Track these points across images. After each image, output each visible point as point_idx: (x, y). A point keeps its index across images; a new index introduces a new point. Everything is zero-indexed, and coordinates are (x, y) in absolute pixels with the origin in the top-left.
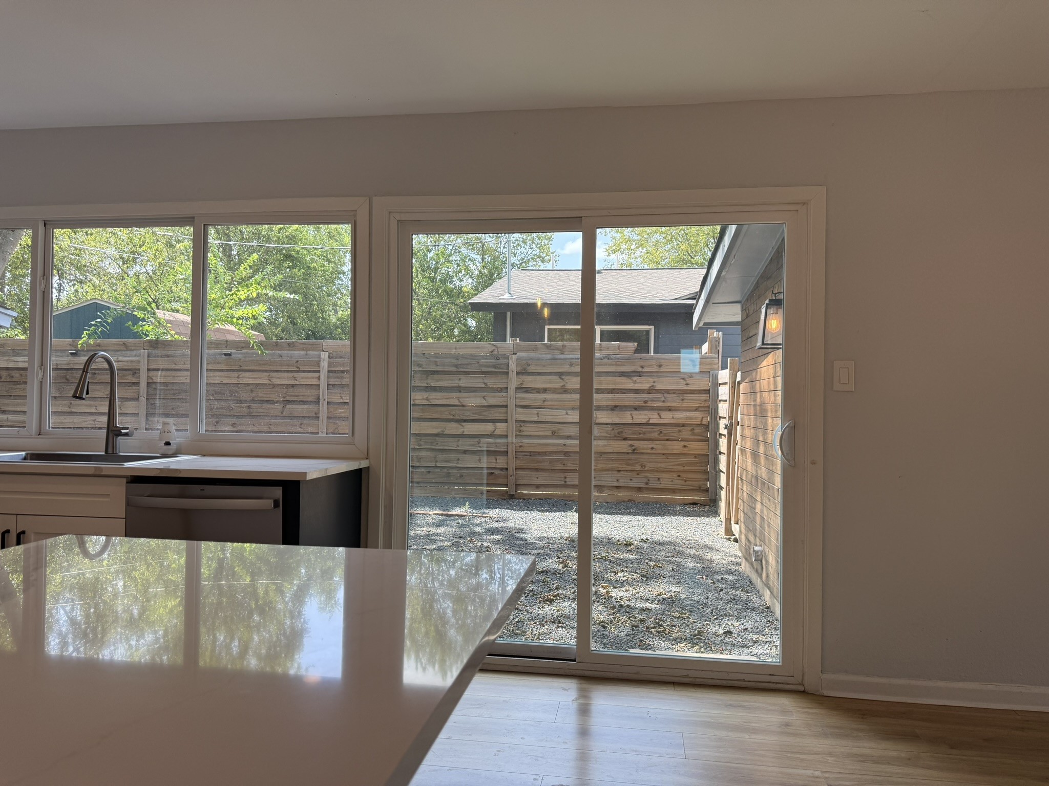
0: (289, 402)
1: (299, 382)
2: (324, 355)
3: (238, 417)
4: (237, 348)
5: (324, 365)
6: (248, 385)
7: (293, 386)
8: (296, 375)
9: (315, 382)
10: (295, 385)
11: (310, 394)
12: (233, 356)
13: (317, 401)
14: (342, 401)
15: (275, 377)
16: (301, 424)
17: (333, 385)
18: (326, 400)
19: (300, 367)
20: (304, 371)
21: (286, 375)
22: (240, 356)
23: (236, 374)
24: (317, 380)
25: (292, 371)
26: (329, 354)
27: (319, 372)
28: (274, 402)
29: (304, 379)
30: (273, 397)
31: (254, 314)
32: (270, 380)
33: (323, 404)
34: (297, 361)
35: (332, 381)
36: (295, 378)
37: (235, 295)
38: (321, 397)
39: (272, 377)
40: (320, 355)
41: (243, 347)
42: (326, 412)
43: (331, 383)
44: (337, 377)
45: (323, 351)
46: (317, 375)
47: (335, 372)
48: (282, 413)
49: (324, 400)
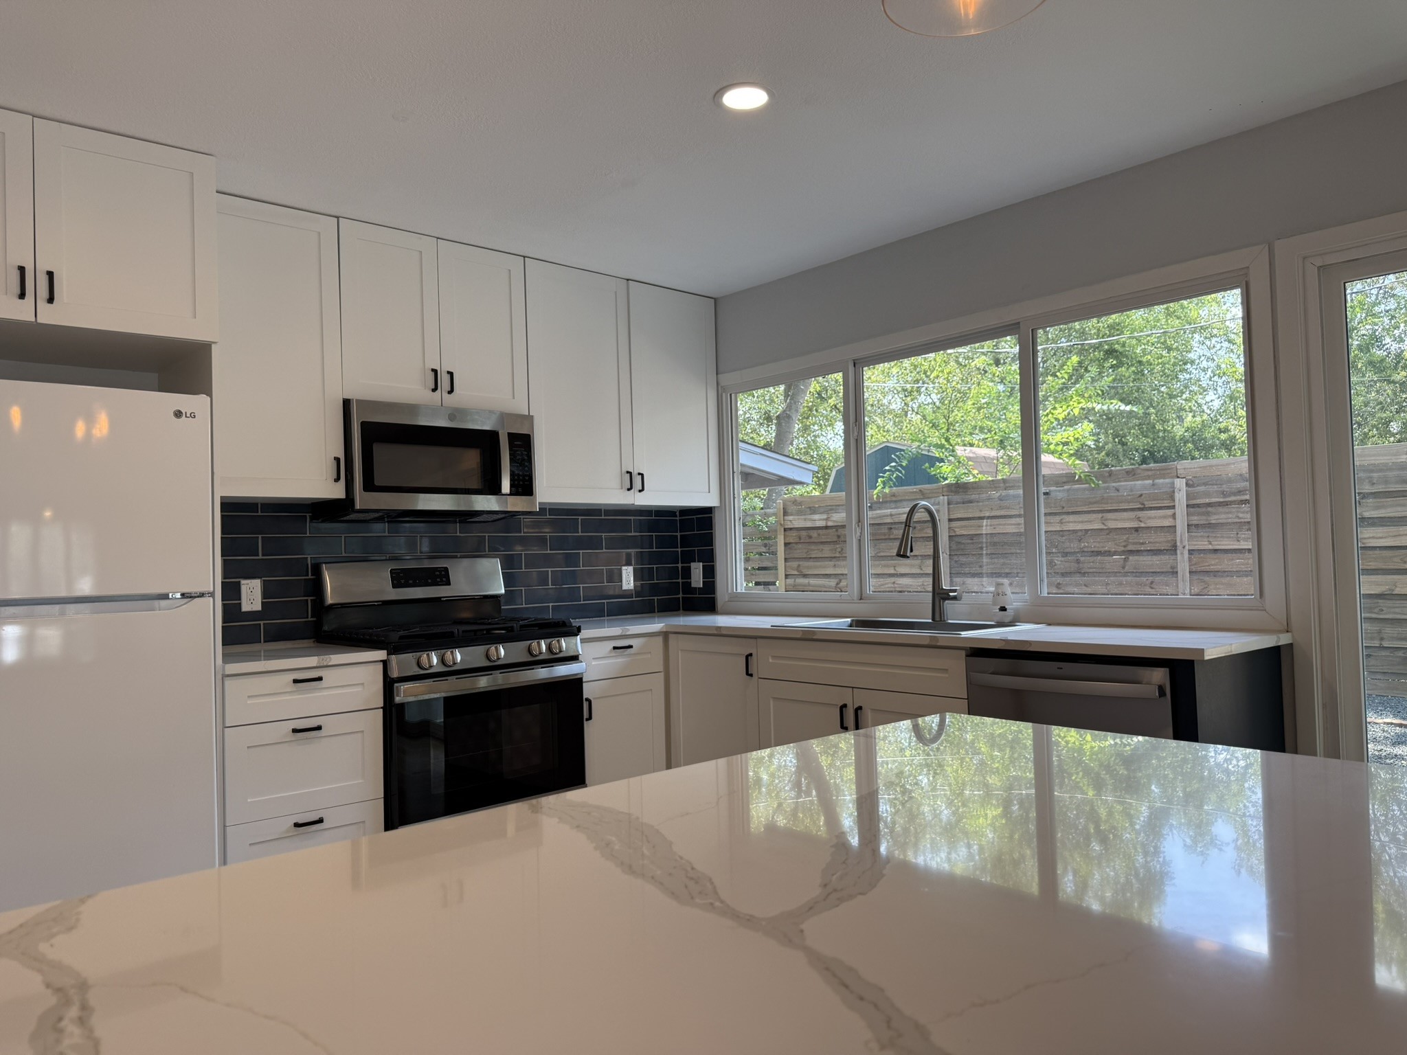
0: (1131, 552)
1: (1145, 523)
2: (1180, 484)
3: (1063, 575)
4: (1057, 484)
5: (1181, 498)
6: (1075, 531)
7: (1137, 529)
8: (1140, 514)
9: (1167, 523)
10: (1140, 527)
11: (1161, 540)
12: (1053, 494)
13: (1173, 549)
14: (1210, 547)
15: (1112, 520)
16: (1152, 583)
17: (1197, 526)
18: (1187, 548)
19: (1146, 503)
20: (1151, 508)
21: (1125, 514)
22: (1060, 495)
23: (1058, 518)
24: (1171, 520)
25: (1132, 510)
26: (1187, 481)
27: (1174, 507)
28: (1109, 553)
29: (1156, 519)
30: (1109, 546)
31: (1076, 436)
32: (1103, 524)
33: (1182, 554)
34: (1141, 495)
35: (1195, 520)
36: (1139, 519)
37: (1050, 415)
38: (1178, 544)
39: (1106, 520)
40: (1173, 483)
41: (1064, 483)
42: (1187, 565)
43: (1191, 523)
44: (1199, 514)
45: (1178, 477)
46: (1170, 512)
47: (1198, 506)
48: (1124, 568)
49: (1184, 547)
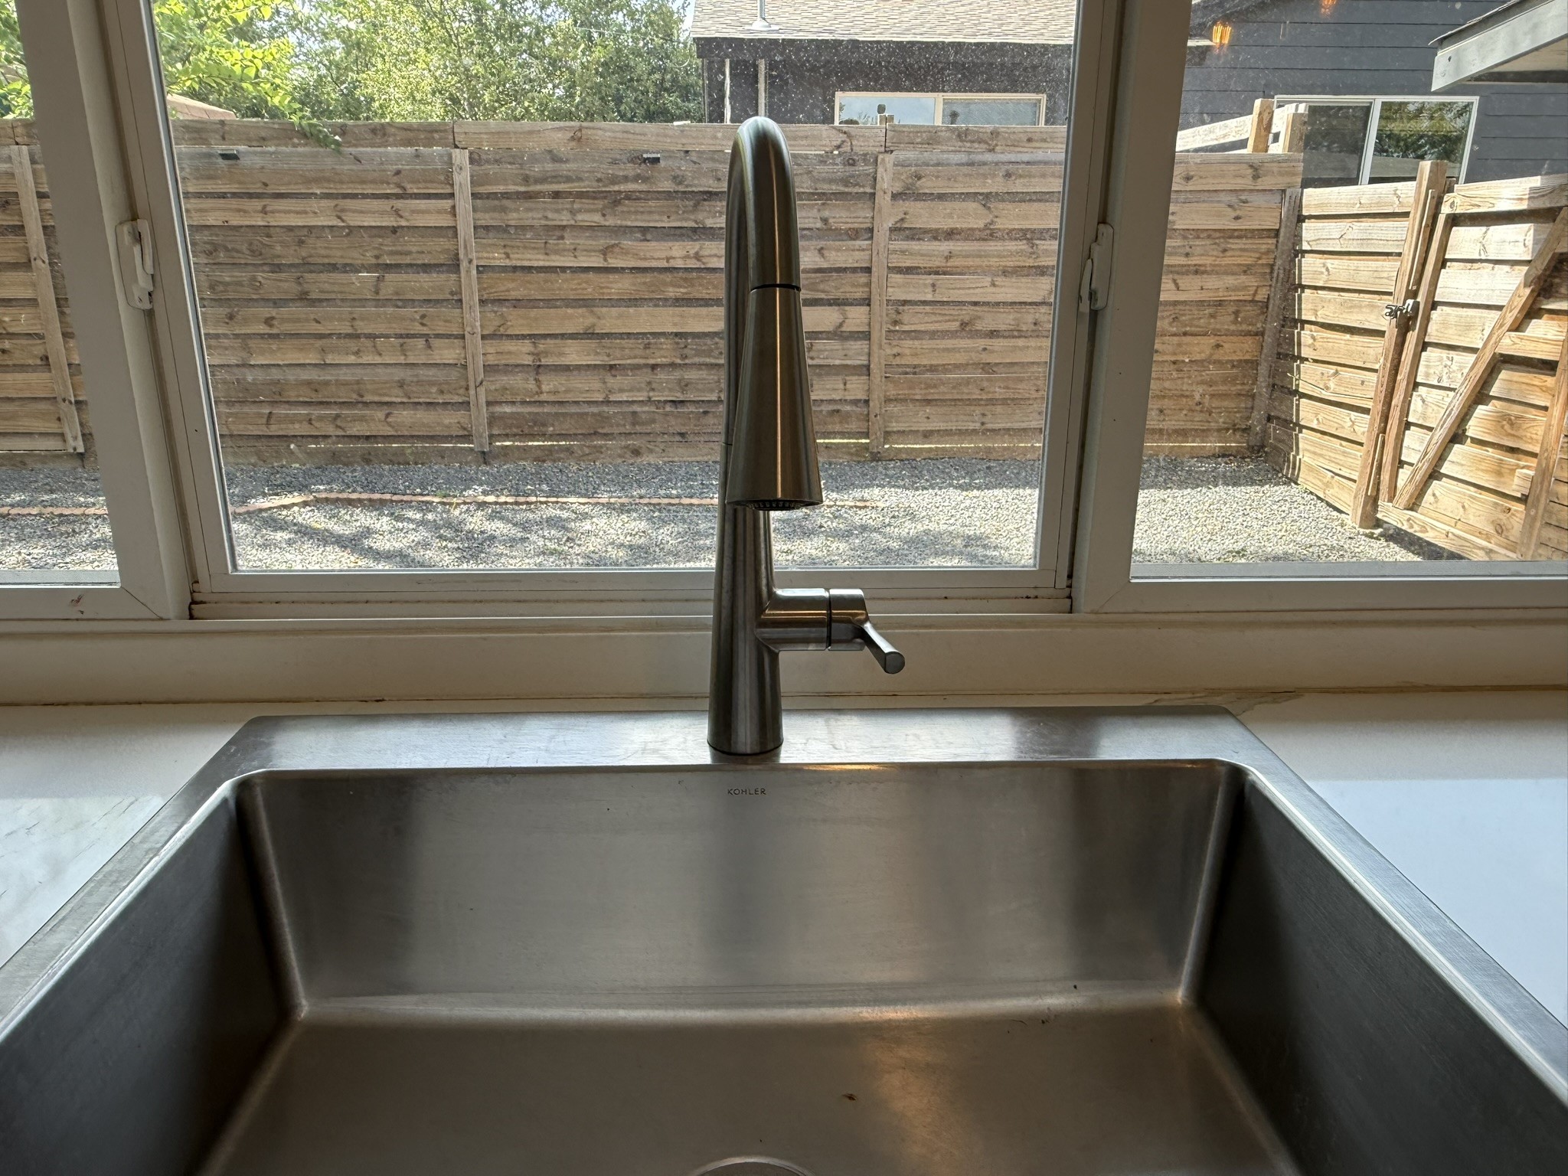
0: (388, 267)
1: (408, 220)
2: (461, 157)
3: (276, 303)
4: (248, 141)
5: (463, 179)
6: (290, 229)
7: (394, 230)
8: (399, 204)
9: (444, 221)
10: (398, 227)
11: (436, 249)
12: (245, 161)
13: (454, 266)
14: (508, 263)
15: (354, 211)
16: (423, 317)
17: (487, 228)
18: (475, 262)
19: (408, 186)
20: (417, 196)
21: (375, 204)
22: (259, 161)
23: (257, 204)
24: (449, 217)
25: (387, 196)
26: (471, 153)
27: (452, 195)
28: (356, 269)
29: (429, 214)
30: (355, 257)
31: (267, 60)
32: (339, 217)
33: (468, 271)
34: (398, 173)
35: (487, 219)
36: (398, 213)
37: (223, 10)
38: (461, 256)
39: (343, 210)
40: (450, 156)
41: (264, 139)
42: (475, 287)
43: (479, 223)
44: (494, 209)
45: (456, 147)
46: (446, 204)
47: (489, 196)
48: (377, 293)
49: (470, 261)
